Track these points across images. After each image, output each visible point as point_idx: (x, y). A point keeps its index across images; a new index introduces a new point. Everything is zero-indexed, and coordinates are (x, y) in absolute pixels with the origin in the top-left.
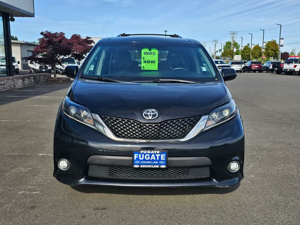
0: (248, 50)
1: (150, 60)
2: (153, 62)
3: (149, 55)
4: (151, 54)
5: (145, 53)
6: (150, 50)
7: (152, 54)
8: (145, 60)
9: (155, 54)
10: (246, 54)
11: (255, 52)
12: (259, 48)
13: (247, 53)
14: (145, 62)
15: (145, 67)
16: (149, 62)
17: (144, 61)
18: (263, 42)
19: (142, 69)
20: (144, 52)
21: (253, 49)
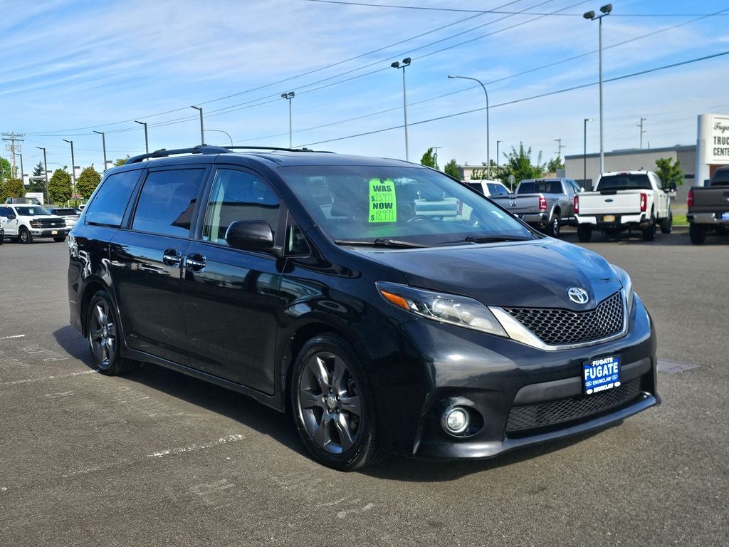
0: (66, 180)
1: (384, 202)
2: (389, 206)
3: (381, 192)
4: (384, 189)
5: (376, 189)
6: (382, 182)
7: (385, 191)
8: (375, 202)
9: (391, 190)
10: (62, 190)
11: (87, 184)
12: (94, 175)
13: (63, 186)
14: (375, 206)
15: (375, 217)
16: (382, 206)
17: (374, 204)
18: (106, 162)
19: (370, 221)
20: (374, 187)
21: (82, 178)
